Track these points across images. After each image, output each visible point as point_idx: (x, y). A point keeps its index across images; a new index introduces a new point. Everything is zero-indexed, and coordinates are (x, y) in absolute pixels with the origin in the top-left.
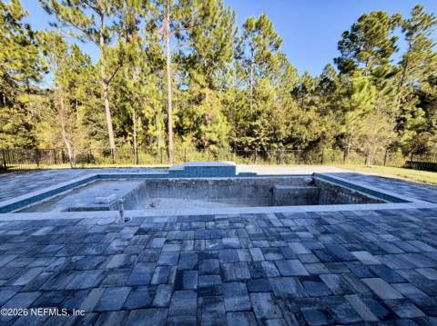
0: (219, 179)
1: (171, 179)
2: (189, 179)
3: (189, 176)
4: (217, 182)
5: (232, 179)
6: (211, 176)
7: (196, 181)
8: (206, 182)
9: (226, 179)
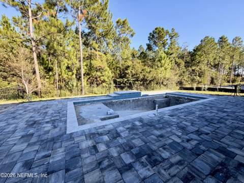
0: (134, 99)
1: (114, 101)
2: (122, 100)
3: (122, 99)
4: (133, 100)
5: (140, 98)
6: (131, 98)
7: (125, 101)
8: (130, 100)
9: (137, 98)
